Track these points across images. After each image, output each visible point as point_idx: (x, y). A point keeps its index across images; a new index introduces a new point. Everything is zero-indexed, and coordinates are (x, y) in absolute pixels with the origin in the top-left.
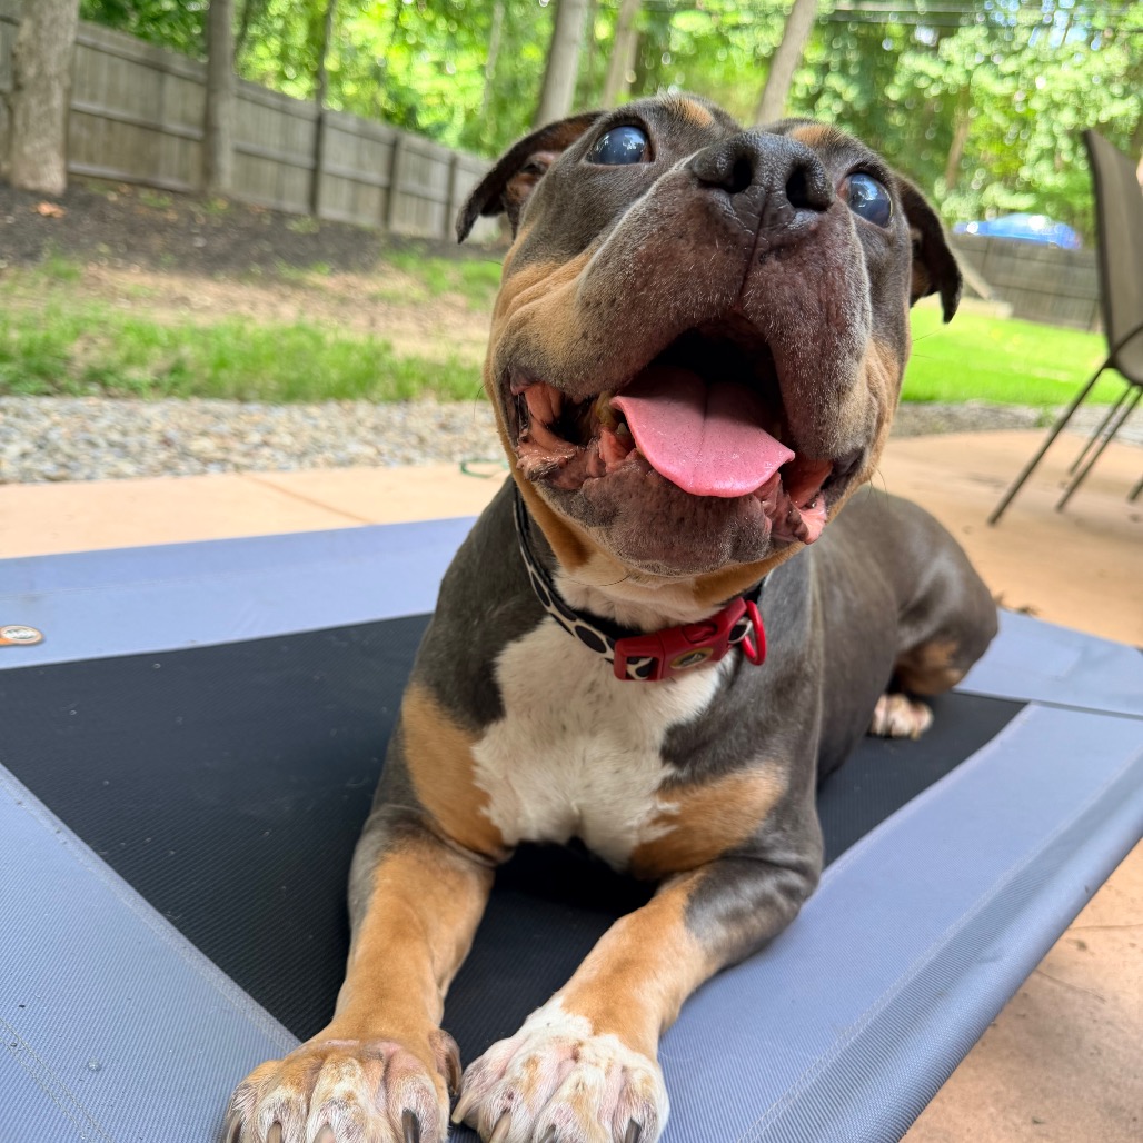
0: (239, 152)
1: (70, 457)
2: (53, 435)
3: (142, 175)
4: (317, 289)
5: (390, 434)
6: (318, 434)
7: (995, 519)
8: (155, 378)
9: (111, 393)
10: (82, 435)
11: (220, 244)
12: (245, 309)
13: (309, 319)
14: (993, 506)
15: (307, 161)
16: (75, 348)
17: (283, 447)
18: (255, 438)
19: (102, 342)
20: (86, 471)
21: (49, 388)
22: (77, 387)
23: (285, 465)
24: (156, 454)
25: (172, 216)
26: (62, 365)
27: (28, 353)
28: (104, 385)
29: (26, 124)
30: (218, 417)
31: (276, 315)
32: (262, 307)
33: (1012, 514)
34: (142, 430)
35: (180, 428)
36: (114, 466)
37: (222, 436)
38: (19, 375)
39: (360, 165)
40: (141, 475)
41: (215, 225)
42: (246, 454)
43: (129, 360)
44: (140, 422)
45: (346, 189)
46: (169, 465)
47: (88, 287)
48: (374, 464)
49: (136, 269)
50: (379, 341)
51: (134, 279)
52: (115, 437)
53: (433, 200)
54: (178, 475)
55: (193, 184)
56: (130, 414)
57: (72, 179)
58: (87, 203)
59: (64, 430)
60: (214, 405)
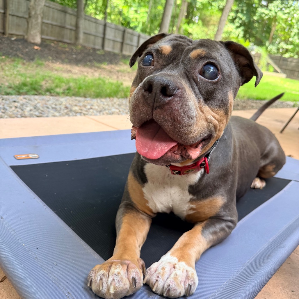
0: (85, 33)
1: (42, 111)
2: (38, 105)
3: (60, 39)
4: (104, 69)
5: (122, 106)
6: (104, 106)
7: (282, 132)
8: (63, 91)
9: (52, 95)
10: (45, 105)
11: (79, 57)
12: (86, 74)
13: (102, 76)
14: (281, 128)
15: (102, 36)
16: (43, 83)
17: (95, 109)
18: (89, 107)
19: (50, 81)
20: (46, 115)
21: (36, 93)
22: (43, 93)
23: (96, 114)
24: (64, 111)
25: (67, 50)
26: (40, 87)
27: (31, 84)
28: (50, 93)
29: (32, 26)
30: (79, 101)
31: (93, 75)
32: (90, 73)
33: (286, 130)
34: (60, 104)
35: (70, 104)
36: (53, 113)
37: (80, 106)
38: (29, 90)
39: (115, 36)
40: (60, 116)
41: (78, 52)
42: (86, 111)
43: (57, 86)
44: (60, 102)
45: (111, 43)
46: (67, 113)
47: (46, 67)
48: (119, 114)
49: (58, 63)
50: (119, 82)
51: (58, 65)
52: (54, 106)
53: (134, 46)
54: (69, 116)
55: (73, 41)
56: (57, 100)
57: (43, 40)
58: (46, 46)
59: (40, 104)
60: (78, 98)
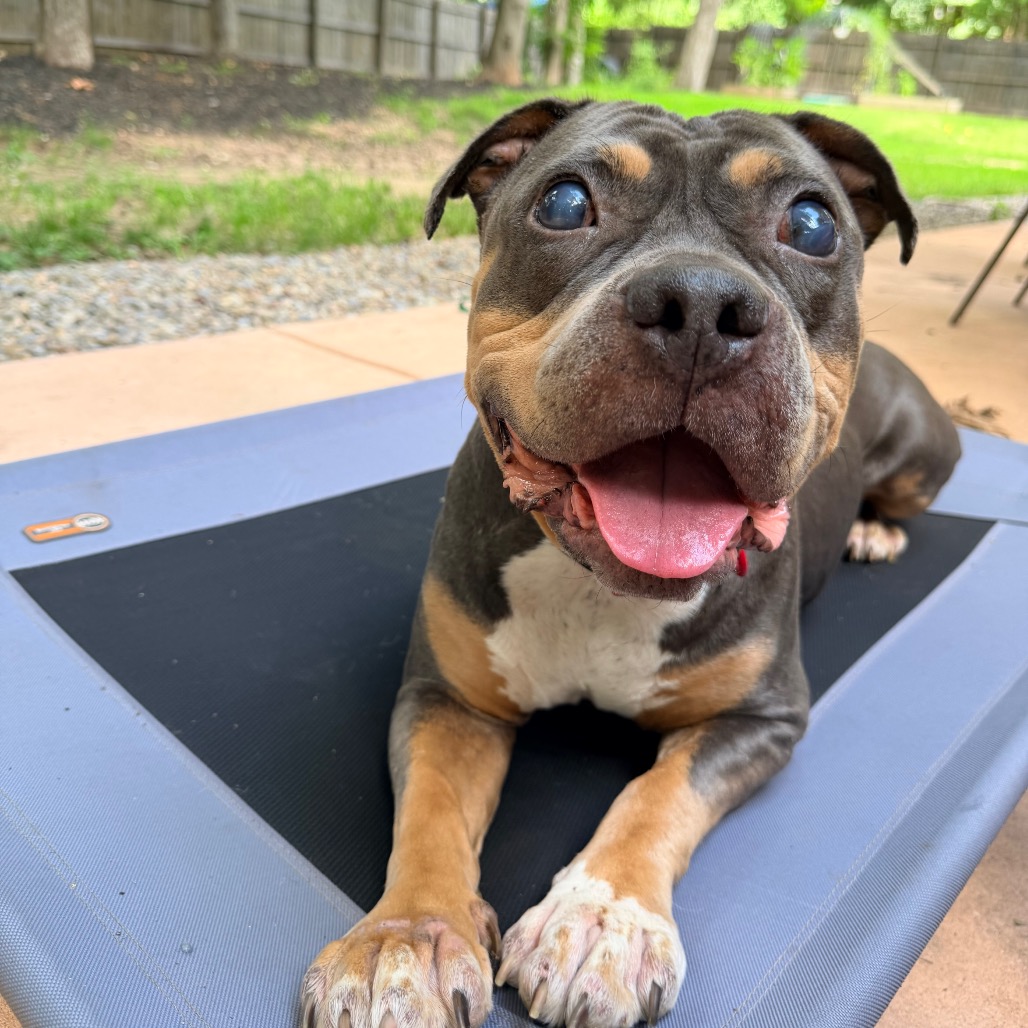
0: (243, 14)
1: (118, 321)
2: (101, 302)
3: (159, 43)
4: (321, 137)
5: (395, 276)
6: (331, 282)
7: (956, 319)
8: (186, 237)
9: (147, 254)
10: (125, 300)
11: (232, 103)
12: (258, 162)
13: (316, 166)
14: (954, 306)
15: (303, 17)
16: (112, 213)
17: (302, 297)
18: (277, 290)
19: (137, 204)
20: (133, 334)
21: (94, 254)
22: (118, 250)
23: (305, 314)
24: (192, 312)
25: (188, 81)
26: (103, 231)
27: (73, 222)
28: (141, 246)
29: (55, 8)
30: (243, 272)
31: (286, 166)
32: (274, 159)
33: (972, 313)
34: (178, 290)
35: (211, 285)
36: (156, 327)
37: (248, 291)
38: (69, 244)
39: (351, 16)
40: (181, 335)
41: (226, 85)
42: (271, 307)
43: (161, 221)
44: (175, 282)
45: (339, 40)
46: (204, 322)
47: (120, 153)
48: (383, 307)
49: (160, 133)
50: (379, 181)
51: (160, 141)
52: (155, 298)
53: (419, 43)
54: (213, 332)
55: (204, 47)
56: (166, 275)
57: (99, 53)
58: (113, 75)
59: (110, 295)
60: (239, 260)
